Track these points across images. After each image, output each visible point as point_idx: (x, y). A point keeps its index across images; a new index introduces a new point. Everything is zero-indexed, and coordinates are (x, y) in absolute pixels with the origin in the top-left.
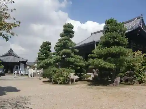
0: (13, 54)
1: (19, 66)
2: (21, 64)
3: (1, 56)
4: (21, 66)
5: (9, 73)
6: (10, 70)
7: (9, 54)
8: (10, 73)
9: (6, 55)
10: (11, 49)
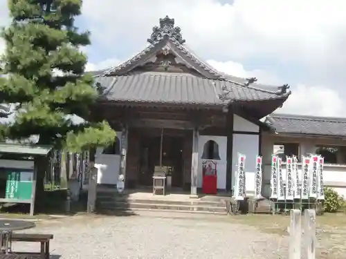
0: (184, 54)
1: (221, 141)
2: (240, 123)
3: (113, 74)
4: (235, 136)
5: (159, 192)
6: (165, 168)
7: (154, 59)
8: (168, 191)
9: (136, 67)
10: (167, 22)
